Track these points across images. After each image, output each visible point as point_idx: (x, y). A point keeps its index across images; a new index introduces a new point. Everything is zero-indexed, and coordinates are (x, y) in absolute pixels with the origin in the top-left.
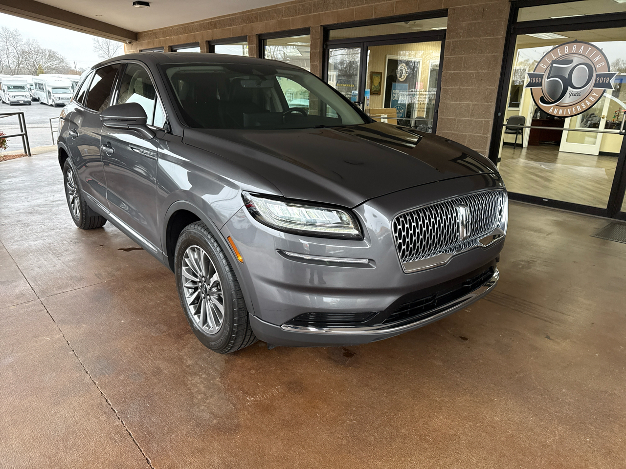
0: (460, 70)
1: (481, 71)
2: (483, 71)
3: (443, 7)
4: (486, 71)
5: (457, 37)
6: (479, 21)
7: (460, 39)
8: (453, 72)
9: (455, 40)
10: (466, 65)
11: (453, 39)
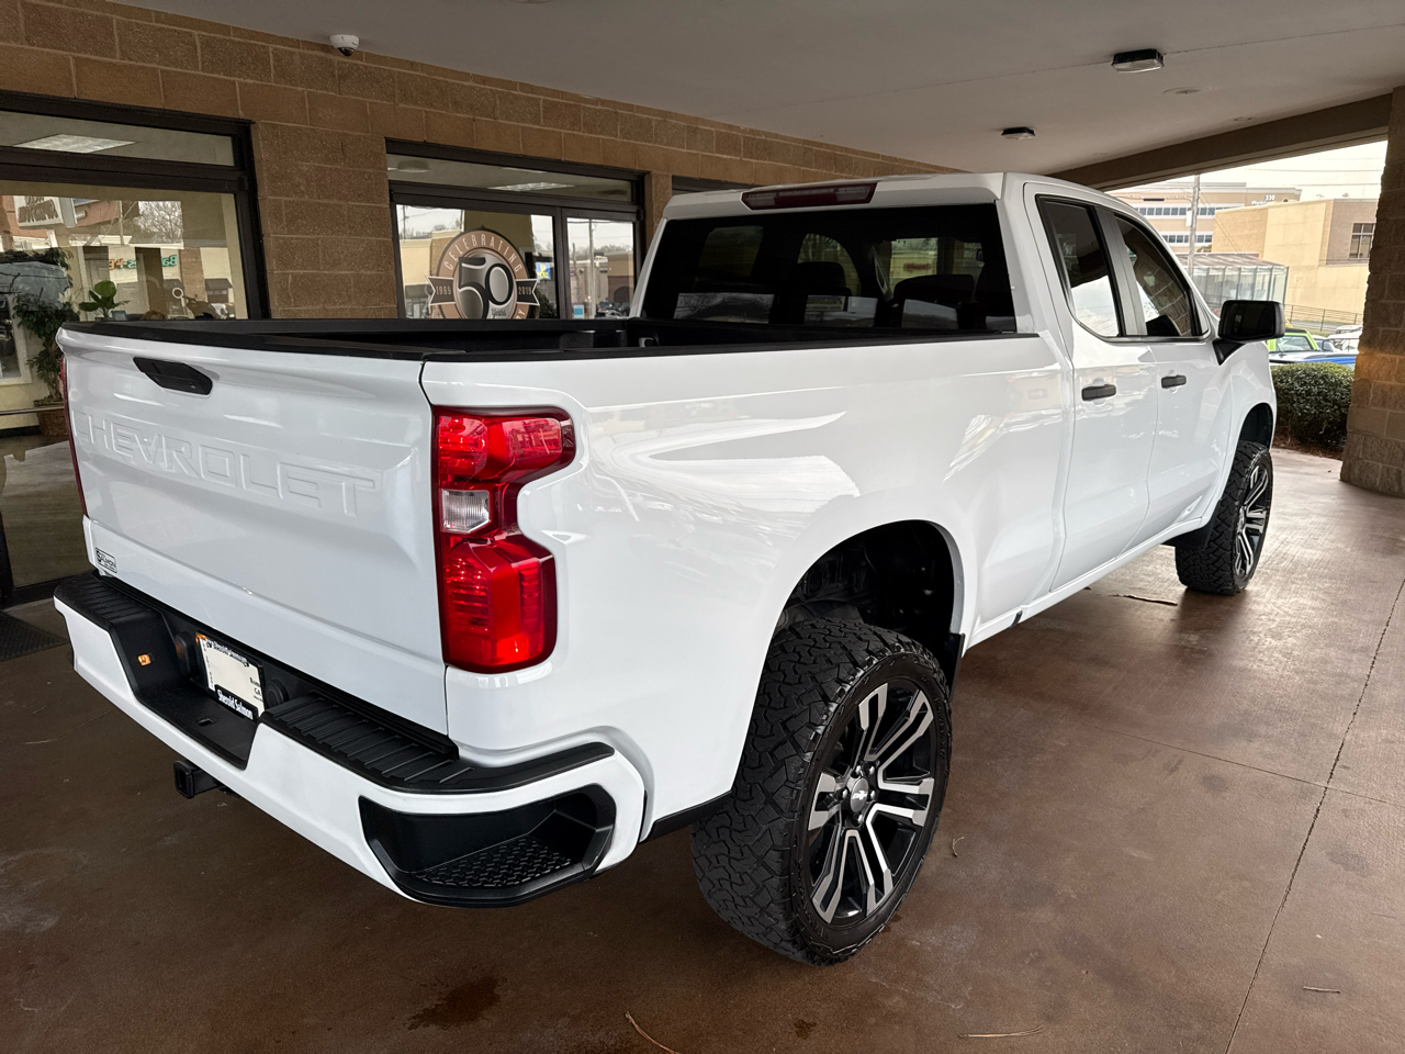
0: (319, 269)
1: (363, 272)
2: (369, 273)
3: (242, 115)
4: (374, 272)
5: (296, 193)
6: (339, 167)
7: (303, 199)
8: (301, 272)
9: (291, 199)
10: (328, 259)
11: (287, 196)
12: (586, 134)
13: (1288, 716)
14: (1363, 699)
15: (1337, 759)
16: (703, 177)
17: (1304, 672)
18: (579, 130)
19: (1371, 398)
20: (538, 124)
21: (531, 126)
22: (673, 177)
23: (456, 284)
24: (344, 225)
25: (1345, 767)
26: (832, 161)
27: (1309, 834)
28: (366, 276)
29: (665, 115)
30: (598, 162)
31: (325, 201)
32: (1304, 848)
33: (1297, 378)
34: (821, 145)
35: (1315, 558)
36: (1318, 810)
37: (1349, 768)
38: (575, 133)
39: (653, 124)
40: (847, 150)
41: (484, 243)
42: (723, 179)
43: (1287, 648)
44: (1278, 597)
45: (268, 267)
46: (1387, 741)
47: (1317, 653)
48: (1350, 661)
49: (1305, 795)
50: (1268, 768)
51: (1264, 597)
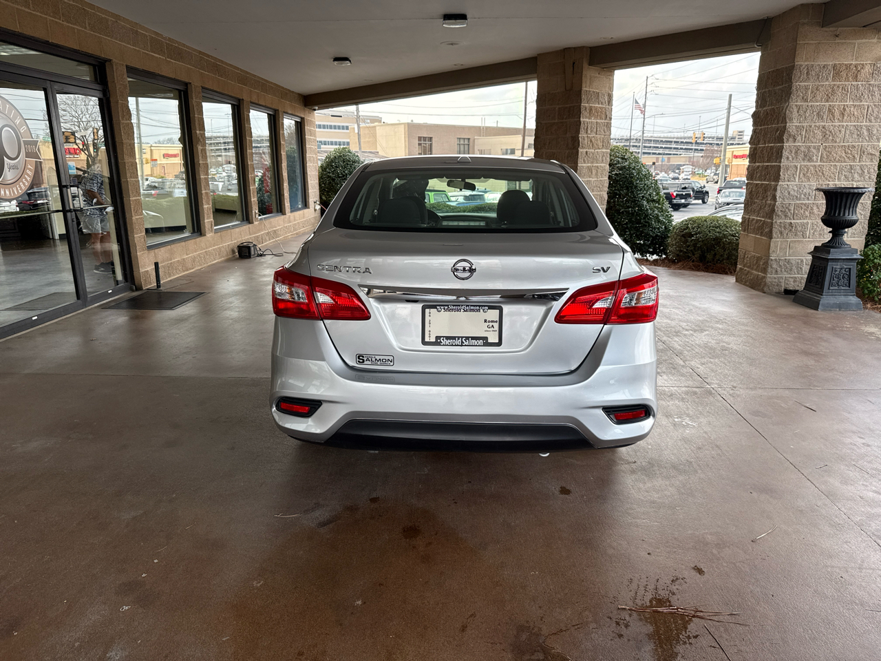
12: (65, 23)
16: (145, 69)
18: (60, 19)
20: (29, 8)
21: (23, 8)
22: (127, 66)
25: (705, 378)
27: (733, 408)
29: (117, 17)
30: (76, 47)
34: (208, 56)
36: (722, 398)
37: (707, 378)
38: (56, 20)
39: (109, 23)
40: (222, 62)
42: (157, 72)
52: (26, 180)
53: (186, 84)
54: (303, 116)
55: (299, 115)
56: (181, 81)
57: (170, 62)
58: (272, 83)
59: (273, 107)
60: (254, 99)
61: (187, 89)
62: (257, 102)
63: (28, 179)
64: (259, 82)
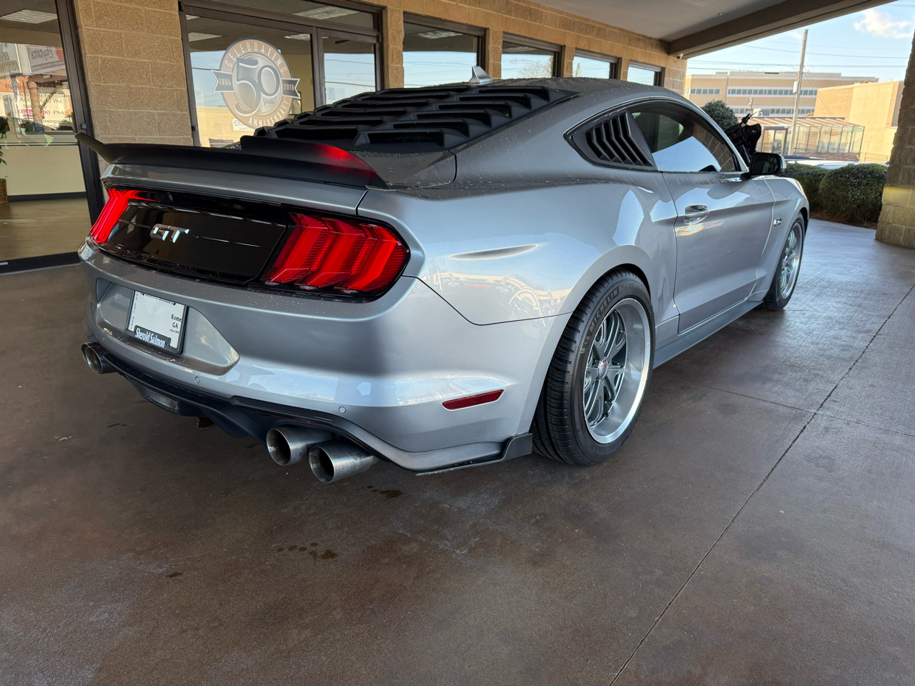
0: (122, 56)
1: (158, 61)
2: (163, 62)
4: (167, 62)
8: (109, 57)
10: (130, 49)
13: (798, 369)
14: (860, 360)
15: (829, 396)
16: (428, 14)
17: (818, 344)
19: (900, 179)
22: (404, 13)
23: (234, 78)
24: (142, 24)
25: (834, 401)
26: (528, 13)
27: (793, 443)
28: (161, 64)
31: (126, 5)
32: (787, 451)
33: (852, 174)
35: (845, 280)
36: (805, 427)
37: (836, 402)
40: (538, 6)
41: (256, 50)
42: (444, 17)
43: (809, 330)
44: (812, 300)
45: (83, 52)
46: (872, 386)
47: (833, 333)
48: (855, 338)
49: (797, 418)
50: (772, 400)
51: (801, 301)
52: (281, 114)
53: (485, 30)
54: (663, 65)
55: (657, 64)
56: (476, 27)
57: (463, 7)
58: (615, 28)
59: (613, 54)
60: (583, 45)
61: (485, 35)
62: (587, 48)
63: (283, 113)
64: (594, 27)
